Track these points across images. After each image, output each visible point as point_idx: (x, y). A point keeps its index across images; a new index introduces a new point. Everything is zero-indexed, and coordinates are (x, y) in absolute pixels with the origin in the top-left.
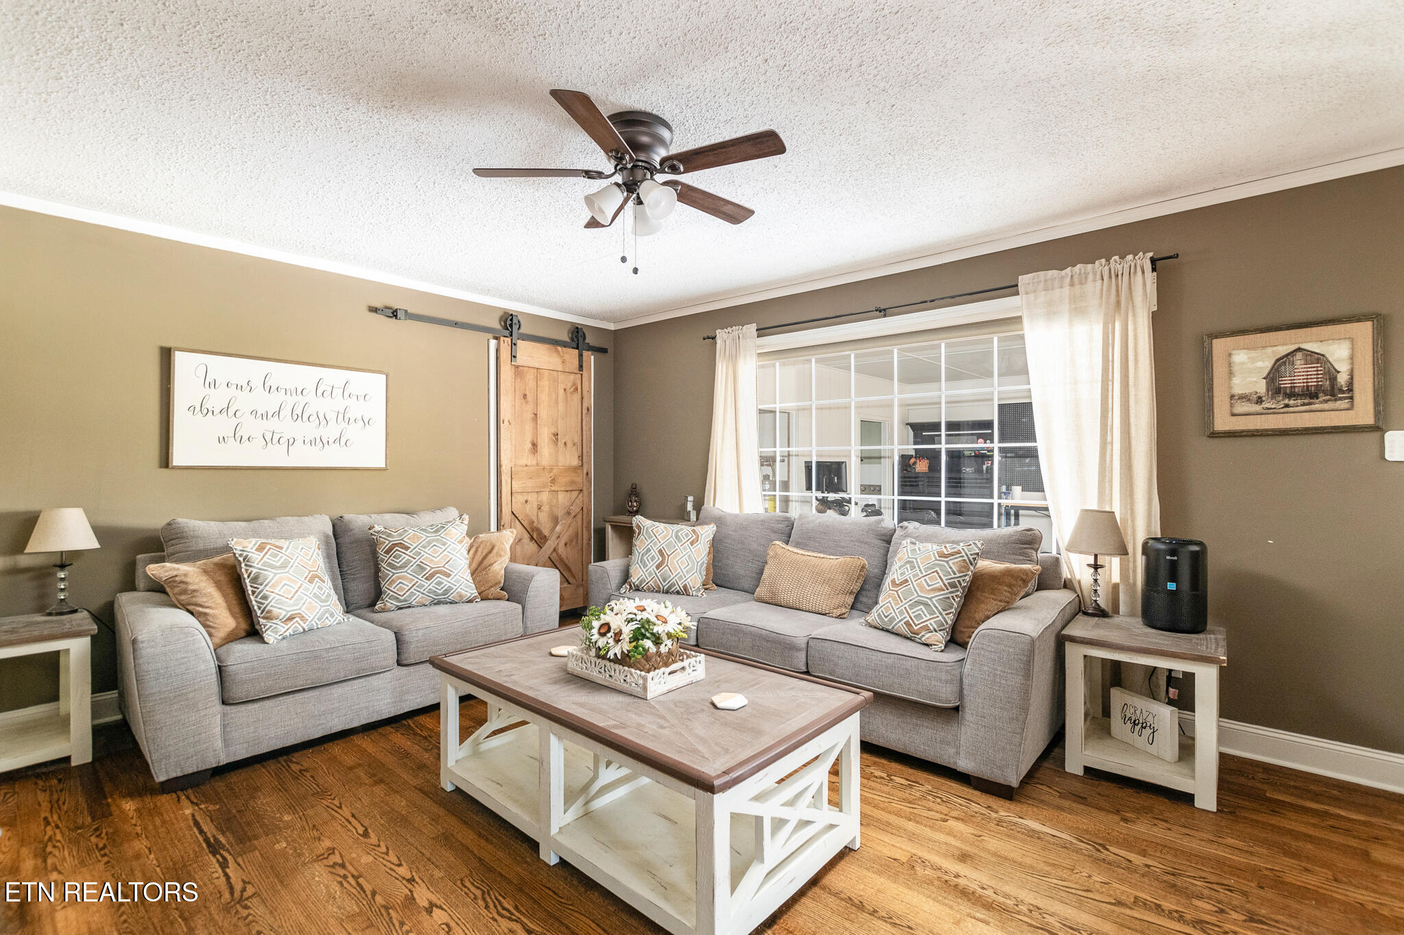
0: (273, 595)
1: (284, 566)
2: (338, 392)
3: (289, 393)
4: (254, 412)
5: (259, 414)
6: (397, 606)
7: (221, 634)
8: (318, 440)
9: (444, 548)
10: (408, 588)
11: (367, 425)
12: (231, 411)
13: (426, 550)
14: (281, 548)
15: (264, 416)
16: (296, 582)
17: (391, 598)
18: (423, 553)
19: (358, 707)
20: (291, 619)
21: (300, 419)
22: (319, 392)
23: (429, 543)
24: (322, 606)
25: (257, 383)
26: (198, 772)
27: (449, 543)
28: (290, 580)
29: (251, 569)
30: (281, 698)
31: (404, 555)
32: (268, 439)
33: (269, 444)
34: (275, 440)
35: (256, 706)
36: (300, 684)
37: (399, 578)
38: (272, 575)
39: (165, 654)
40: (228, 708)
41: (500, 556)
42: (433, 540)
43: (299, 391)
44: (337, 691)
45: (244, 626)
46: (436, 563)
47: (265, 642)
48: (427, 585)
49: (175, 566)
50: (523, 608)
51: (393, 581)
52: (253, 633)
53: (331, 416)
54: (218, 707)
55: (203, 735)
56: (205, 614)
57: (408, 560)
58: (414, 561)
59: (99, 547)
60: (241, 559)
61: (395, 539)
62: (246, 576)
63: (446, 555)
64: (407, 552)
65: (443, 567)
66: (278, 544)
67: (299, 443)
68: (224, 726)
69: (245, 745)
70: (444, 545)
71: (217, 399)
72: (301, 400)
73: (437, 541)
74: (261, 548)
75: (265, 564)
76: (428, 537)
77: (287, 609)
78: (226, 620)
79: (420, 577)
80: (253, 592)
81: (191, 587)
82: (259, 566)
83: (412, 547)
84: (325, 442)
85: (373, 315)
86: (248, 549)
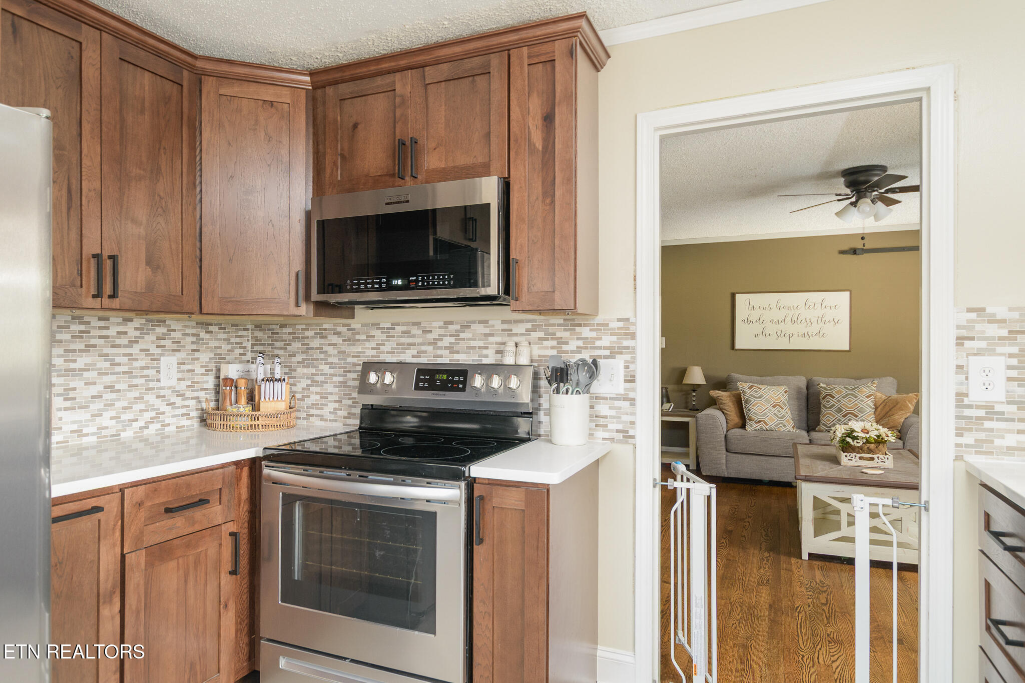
0: (753, 410)
1: (760, 397)
2: (818, 305)
3: (790, 309)
4: (772, 321)
5: (774, 321)
6: (827, 430)
7: (731, 424)
8: (806, 334)
9: (855, 399)
10: (832, 420)
11: (837, 324)
12: (761, 321)
13: (844, 400)
14: (761, 389)
15: (777, 322)
16: (765, 406)
17: (824, 425)
18: (842, 401)
19: (786, 471)
20: (759, 422)
21: (796, 322)
22: (807, 307)
23: (847, 395)
24: (778, 420)
25: (773, 305)
26: (716, 476)
27: (860, 397)
28: (762, 404)
29: (745, 397)
30: (750, 456)
31: (831, 401)
32: (779, 334)
33: (780, 337)
34: (783, 335)
35: (739, 456)
36: (757, 451)
37: (827, 414)
38: (753, 401)
39: (706, 424)
40: (728, 453)
41: (902, 410)
42: (850, 394)
43: (795, 307)
44: (776, 460)
45: (740, 423)
46: (849, 408)
47: (746, 430)
48: (843, 420)
49: (720, 392)
50: (904, 444)
51: (825, 415)
52: (743, 426)
53: (814, 320)
54: (725, 452)
55: (718, 461)
56: (727, 414)
57: (833, 404)
58: (837, 405)
59: (705, 383)
60: (742, 392)
61: (828, 392)
62: (743, 400)
63: (856, 404)
64: (833, 400)
65: (854, 410)
66: (760, 387)
67: (795, 336)
68: (727, 461)
69: (734, 472)
70: (856, 398)
71: (754, 316)
72: (797, 312)
73: (852, 395)
74: (750, 388)
75: (751, 395)
76: (847, 392)
77: (759, 417)
78: (735, 418)
79: (839, 415)
80: (745, 407)
81: (724, 402)
82: (748, 396)
83: (837, 397)
84: (810, 335)
85: (842, 255)
86: (744, 387)
